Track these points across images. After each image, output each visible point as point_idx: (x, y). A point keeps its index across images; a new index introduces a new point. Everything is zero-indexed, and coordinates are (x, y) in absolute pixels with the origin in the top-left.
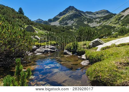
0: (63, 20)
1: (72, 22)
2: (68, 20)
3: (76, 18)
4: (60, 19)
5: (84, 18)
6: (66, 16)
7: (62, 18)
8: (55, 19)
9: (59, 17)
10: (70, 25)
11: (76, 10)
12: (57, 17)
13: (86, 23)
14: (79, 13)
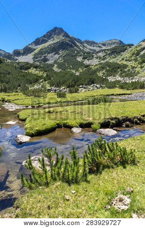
0: (41, 52)
1: (57, 56)
2: (49, 53)
3: (63, 49)
4: (36, 51)
5: (77, 51)
6: (46, 45)
7: (39, 49)
8: (27, 51)
9: (35, 47)
10: (50, 62)
11: (66, 35)
12: (30, 46)
13: (79, 59)
14: (69, 41)
